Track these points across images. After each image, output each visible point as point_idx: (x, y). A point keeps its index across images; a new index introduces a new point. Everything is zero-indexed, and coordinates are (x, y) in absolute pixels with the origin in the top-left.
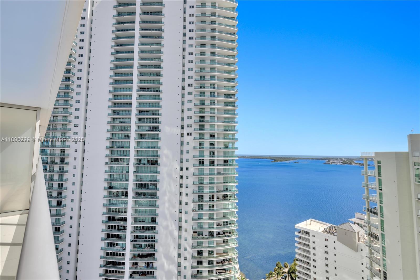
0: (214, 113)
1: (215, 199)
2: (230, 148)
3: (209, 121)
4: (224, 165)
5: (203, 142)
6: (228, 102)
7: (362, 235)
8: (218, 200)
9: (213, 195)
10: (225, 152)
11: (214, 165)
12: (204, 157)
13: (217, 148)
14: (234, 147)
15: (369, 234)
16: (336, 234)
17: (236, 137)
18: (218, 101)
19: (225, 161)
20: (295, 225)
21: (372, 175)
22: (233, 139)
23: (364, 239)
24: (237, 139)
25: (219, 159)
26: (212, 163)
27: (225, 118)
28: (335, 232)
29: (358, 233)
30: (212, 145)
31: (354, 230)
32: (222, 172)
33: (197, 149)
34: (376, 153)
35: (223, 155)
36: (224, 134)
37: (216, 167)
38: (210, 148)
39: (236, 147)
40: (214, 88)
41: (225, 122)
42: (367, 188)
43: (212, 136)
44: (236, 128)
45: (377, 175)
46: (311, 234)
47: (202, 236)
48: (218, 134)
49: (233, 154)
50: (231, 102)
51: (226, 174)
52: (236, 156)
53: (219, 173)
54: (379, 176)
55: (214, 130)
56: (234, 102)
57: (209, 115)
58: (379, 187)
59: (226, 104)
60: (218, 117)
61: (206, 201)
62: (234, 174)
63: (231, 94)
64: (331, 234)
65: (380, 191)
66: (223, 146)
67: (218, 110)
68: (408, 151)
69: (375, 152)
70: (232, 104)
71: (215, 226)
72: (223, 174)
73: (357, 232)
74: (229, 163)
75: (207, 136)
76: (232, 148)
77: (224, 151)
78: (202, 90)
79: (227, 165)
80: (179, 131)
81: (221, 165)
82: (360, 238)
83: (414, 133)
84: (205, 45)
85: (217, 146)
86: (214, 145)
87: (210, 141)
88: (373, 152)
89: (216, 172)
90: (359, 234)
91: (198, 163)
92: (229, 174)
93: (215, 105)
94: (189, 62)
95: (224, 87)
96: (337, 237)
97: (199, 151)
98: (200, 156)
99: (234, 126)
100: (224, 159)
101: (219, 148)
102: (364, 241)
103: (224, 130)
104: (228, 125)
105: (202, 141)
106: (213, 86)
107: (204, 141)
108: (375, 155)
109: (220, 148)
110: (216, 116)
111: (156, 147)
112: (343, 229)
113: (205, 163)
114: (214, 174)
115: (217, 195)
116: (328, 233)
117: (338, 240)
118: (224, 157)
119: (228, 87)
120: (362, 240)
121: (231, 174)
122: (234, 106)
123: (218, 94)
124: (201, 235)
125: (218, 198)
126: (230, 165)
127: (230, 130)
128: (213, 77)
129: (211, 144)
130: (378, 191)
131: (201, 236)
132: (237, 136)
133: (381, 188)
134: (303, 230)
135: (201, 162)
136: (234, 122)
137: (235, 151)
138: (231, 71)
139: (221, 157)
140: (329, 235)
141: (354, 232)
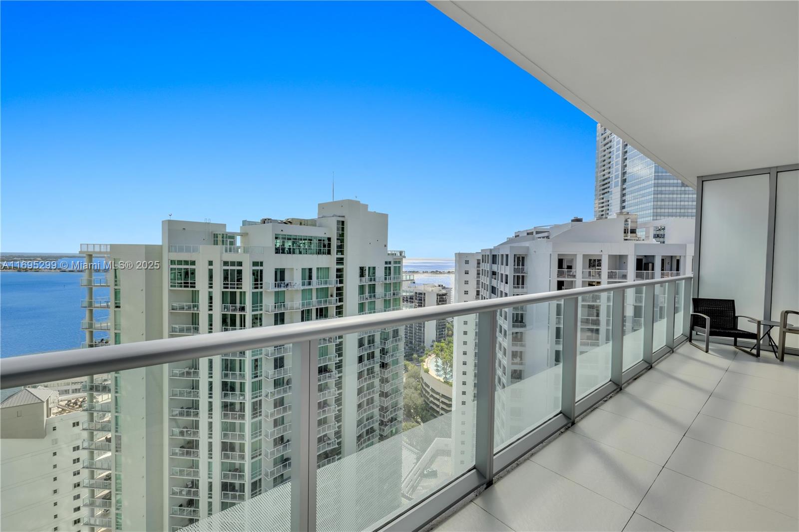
7: (53, 403)
15: (91, 389)
23: (59, 406)
29: (47, 401)
31: (39, 399)
34: (112, 246)
42: (90, 310)
45: (111, 283)
54: (116, 285)
58: (116, 303)
65: (117, 309)
68: (161, 244)
69: (110, 245)
73: (45, 399)
82: (50, 409)
83: (172, 218)
88: (106, 245)
90: (49, 402)
102: (60, 410)
108: (110, 249)
120: (55, 410)
130: (112, 310)
133: (120, 304)
141: (40, 401)
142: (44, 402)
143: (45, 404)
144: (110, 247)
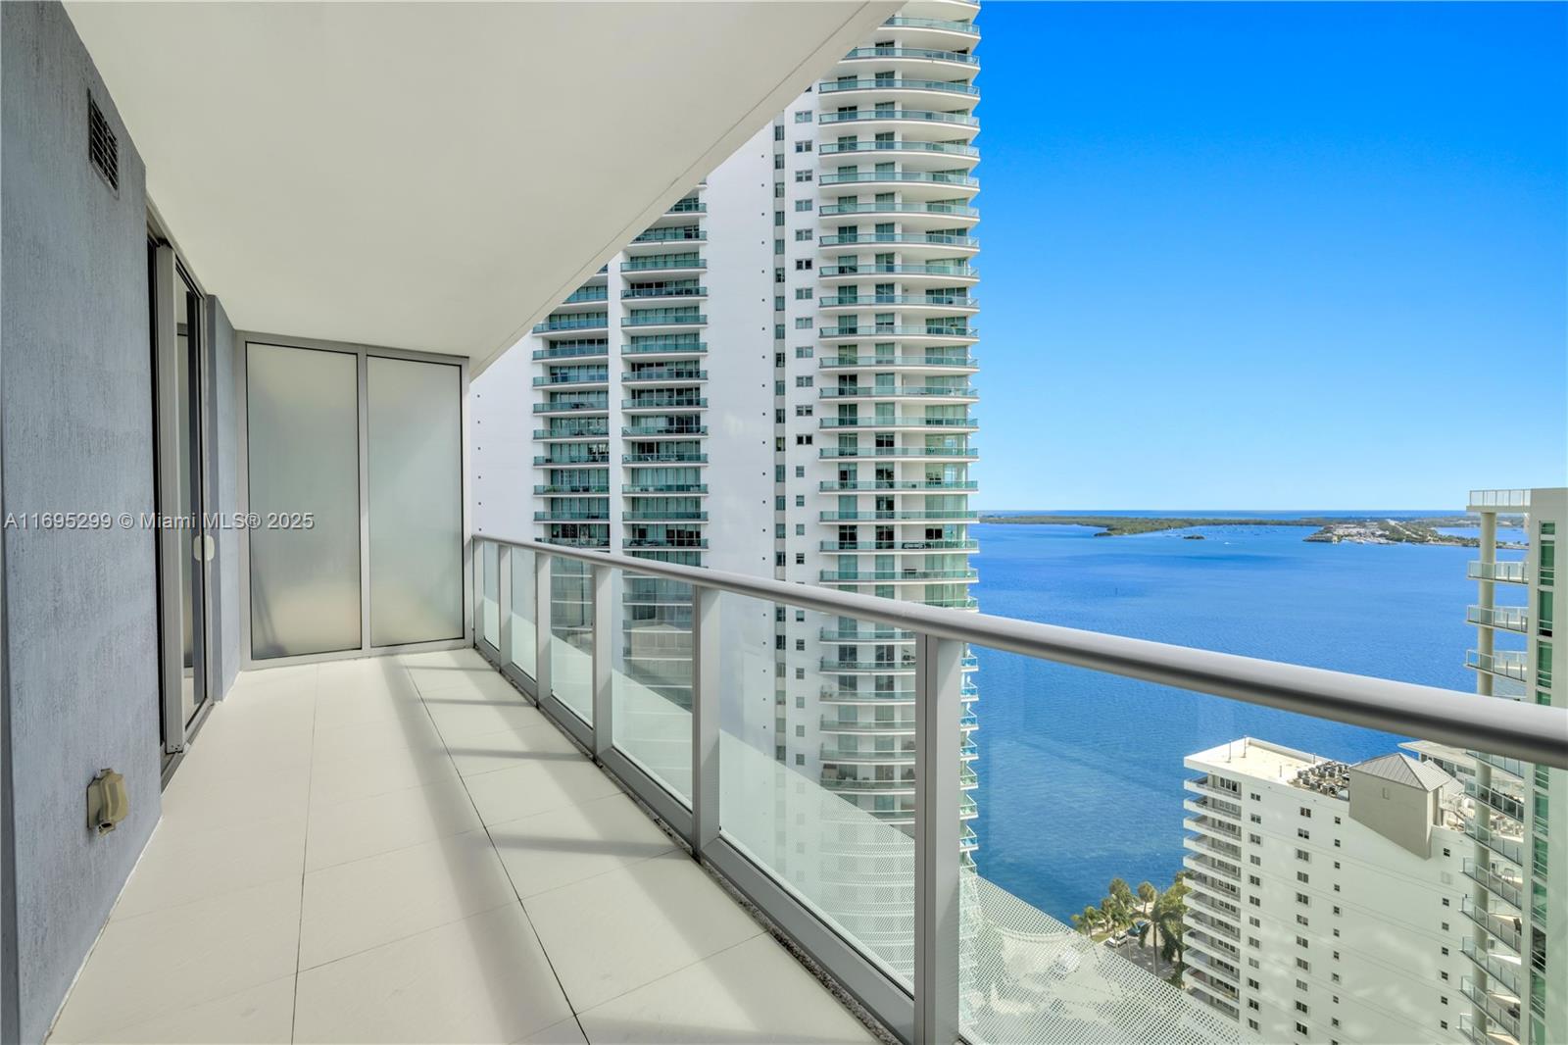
0: (891, 362)
1: (898, 658)
2: (947, 486)
3: (874, 392)
4: (928, 546)
5: (852, 468)
6: (940, 320)
7: (1450, 802)
8: (906, 662)
9: (891, 649)
10: (930, 501)
11: (891, 546)
12: (855, 516)
13: (905, 486)
14: (964, 479)
15: (1484, 796)
16: (1344, 793)
17: (970, 447)
18: (904, 319)
19: (930, 533)
20: (1186, 758)
21: (1511, 578)
22: (959, 453)
23: (1459, 813)
24: (974, 453)
25: (908, 524)
26: (885, 536)
27: (930, 378)
28: (1343, 788)
29: (1436, 792)
30: (884, 474)
31: (1420, 782)
32: (921, 569)
33: (831, 489)
34: (1537, 493)
35: (924, 510)
36: (928, 436)
37: (897, 552)
38: (878, 486)
39: (969, 480)
40: (890, 269)
41: (929, 392)
42: (1487, 629)
43: (885, 442)
44: (971, 413)
45: (1533, 577)
46: (1246, 791)
47: (855, 779)
48: (905, 435)
49: (959, 507)
50: (954, 318)
51: (936, 575)
52: (973, 515)
53: (909, 573)
54: (1543, 582)
55: (893, 423)
56: (965, 318)
57: (873, 368)
58: (1541, 625)
59: (934, 325)
60: (904, 377)
61: (868, 667)
62: (964, 575)
63: (954, 289)
64: (1325, 792)
65: (1543, 639)
66: (923, 479)
67: (906, 349)
69: (1532, 490)
70: (958, 324)
71: (898, 749)
72: (925, 575)
73: (1430, 786)
74: (945, 539)
75: (867, 445)
76: (957, 484)
77: (927, 496)
78: (848, 279)
79: (938, 546)
80: (768, 429)
81: (916, 546)
82: (1442, 811)
84: (855, 108)
85: (903, 478)
86: (890, 475)
87: (877, 463)
88: (1524, 490)
89: (898, 569)
90: (1440, 797)
91: (835, 538)
92: (944, 575)
93: (893, 332)
94: (799, 179)
95: (927, 262)
96: (1348, 804)
97: (840, 496)
98: (841, 516)
99: (965, 405)
100: (926, 525)
101: (910, 485)
102: (1460, 822)
103: (928, 422)
104: (943, 403)
105: (849, 464)
106: (886, 260)
107: (856, 464)
108: (1531, 502)
109: (914, 486)
110: (899, 372)
111: (693, 486)
112: (1376, 776)
113: (860, 538)
114: (892, 576)
115: (903, 646)
116: (1313, 787)
117: (1353, 815)
118: (928, 516)
119: (941, 264)
120: (1450, 817)
121: (954, 575)
122: (963, 332)
123: (905, 290)
124: (850, 776)
125: (905, 658)
126: (948, 545)
127: (949, 423)
128: (885, 229)
129: (879, 472)
130: (1533, 637)
131: (849, 780)
132: (972, 442)
133: (1550, 626)
134: (1214, 776)
135: (848, 536)
136: (965, 393)
137: (967, 495)
138: (954, 200)
139: (919, 516)
140: (1315, 795)
141: (1421, 787)
142: (1426, 791)
143: (1430, 797)
144: (1532, 493)
